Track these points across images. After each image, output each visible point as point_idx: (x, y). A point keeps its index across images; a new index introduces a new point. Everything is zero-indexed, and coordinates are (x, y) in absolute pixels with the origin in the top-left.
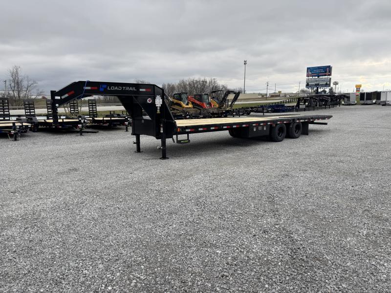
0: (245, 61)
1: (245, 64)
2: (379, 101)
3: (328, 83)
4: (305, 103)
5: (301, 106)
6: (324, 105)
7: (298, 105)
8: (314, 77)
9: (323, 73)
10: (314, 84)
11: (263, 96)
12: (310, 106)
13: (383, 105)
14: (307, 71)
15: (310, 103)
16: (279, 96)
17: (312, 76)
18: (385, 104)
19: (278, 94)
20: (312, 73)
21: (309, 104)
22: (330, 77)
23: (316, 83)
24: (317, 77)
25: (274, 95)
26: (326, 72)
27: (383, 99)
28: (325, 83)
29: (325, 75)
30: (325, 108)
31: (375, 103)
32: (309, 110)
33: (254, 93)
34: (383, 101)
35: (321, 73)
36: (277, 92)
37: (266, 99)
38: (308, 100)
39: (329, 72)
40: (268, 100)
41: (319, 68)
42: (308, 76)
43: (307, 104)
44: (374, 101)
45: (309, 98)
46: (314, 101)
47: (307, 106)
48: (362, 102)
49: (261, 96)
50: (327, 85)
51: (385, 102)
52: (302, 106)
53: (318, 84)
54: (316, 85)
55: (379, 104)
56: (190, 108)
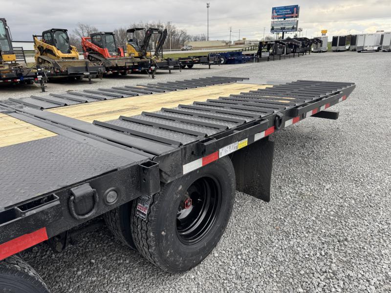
0: (208, 4)
1: (208, 7)
2: (353, 47)
3: (295, 26)
4: (268, 49)
5: (263, 54)
6: (292, 53)
7: (259, 53)
8: (279, 20)
9: (290, 14)
10: (279, 27)
11: (227, 44)
12: (276, 53)
13: (359, 52)
14: (273, 13)
15: (276, 49)
16: (244, 44)
17: (278, 18)
18: (361, 50)
19: (243, 42)
20: (278, 15)
21: (273, 51)
22: (297, 19)
23: (282, 27)
24: (283, 20)
25: (238, 42)
26: (293, 13)
27: (359, 44)
28: (292, 26)
29: (292, 17)
30: (294, 56)
31: (348, 50)
32: (274, 59)
33: (218, 40)
34: (361, 47)
35: (287, 14)
36: (241, 39)
37: (230, 46)
38: (273, 44)
39: (297, 13)
40: (232, 48)
41: (286, 8)
42: (273, 18)
43: (271, 51)
44: (347, 47)
45: (274, 43)
46: (281, 47)
47: (271, 54)
48: (334, 48)
49: (224, 44)
50: (294, 29)
51: (362, 47)
52: (265, 54)
53: (284, 28)
54: (282, 28)
55: (354, 50)
56: (73, 58)
